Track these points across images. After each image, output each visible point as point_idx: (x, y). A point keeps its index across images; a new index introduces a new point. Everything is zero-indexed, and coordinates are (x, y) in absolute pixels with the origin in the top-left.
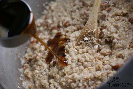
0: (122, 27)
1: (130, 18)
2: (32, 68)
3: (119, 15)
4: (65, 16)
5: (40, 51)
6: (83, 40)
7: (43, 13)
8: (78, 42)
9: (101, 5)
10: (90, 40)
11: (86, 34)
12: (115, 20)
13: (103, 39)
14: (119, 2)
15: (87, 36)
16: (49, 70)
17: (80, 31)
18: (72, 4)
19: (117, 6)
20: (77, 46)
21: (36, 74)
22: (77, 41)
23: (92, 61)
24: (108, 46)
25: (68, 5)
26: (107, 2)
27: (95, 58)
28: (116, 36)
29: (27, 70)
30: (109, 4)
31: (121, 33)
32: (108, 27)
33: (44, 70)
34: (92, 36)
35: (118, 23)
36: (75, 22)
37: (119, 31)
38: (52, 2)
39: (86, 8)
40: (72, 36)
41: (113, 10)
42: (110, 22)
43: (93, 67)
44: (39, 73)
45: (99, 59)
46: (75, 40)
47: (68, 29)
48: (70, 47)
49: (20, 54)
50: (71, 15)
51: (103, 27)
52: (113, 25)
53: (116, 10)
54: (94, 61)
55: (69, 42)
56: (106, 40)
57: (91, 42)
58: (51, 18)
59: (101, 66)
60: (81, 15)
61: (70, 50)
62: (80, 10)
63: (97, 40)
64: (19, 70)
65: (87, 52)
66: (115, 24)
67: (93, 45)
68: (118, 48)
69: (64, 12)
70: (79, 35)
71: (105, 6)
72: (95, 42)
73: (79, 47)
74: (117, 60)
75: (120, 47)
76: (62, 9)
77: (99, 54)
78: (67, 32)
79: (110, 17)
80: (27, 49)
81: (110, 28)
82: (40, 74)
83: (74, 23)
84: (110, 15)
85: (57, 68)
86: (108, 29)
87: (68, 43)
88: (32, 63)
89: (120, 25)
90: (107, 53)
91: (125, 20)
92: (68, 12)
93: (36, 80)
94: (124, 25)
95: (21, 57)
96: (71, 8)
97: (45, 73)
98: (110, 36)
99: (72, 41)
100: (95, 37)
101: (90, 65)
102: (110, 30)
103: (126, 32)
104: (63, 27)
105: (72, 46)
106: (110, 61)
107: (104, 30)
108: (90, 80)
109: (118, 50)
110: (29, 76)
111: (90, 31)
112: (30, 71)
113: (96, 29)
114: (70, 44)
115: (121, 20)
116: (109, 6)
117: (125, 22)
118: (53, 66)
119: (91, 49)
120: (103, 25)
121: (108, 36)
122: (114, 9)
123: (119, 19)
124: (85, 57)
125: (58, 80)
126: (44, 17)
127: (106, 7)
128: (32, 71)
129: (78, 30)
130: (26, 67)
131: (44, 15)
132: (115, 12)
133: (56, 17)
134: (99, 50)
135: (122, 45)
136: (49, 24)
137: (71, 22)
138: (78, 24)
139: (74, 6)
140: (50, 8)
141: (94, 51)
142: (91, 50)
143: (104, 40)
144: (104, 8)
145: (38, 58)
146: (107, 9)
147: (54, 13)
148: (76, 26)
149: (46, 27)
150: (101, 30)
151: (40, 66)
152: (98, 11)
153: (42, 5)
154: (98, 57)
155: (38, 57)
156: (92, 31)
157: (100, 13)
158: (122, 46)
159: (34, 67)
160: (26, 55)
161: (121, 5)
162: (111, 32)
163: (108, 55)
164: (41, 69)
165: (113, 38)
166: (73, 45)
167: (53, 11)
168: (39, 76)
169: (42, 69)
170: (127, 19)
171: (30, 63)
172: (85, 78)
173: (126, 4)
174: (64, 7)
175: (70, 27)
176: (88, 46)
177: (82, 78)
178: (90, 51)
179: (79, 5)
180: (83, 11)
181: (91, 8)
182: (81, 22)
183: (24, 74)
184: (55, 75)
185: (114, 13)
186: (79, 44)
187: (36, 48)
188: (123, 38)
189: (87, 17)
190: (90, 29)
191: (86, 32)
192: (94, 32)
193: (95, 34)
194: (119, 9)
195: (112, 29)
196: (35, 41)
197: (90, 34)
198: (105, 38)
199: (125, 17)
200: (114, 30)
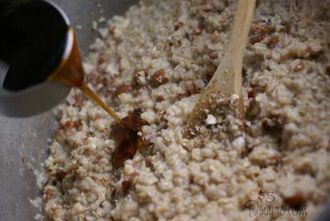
0: (308, 89)
2: (65, 197)
3: (300, 55)
4: (154, 57)
5: (87, 152)
6: (203, 123)
7: (92, 47)
8: (191, 130)
10: (221, 124)
11: (213, 106)
12: (290, 70)
13: (256, 121)
14: (299, 21)
15: (213, 112)
16: (113, 204)
17: (195, 97)
18: (171, 24)
19: (293, 30)
20: (186, 140)
21: (77, 213)
22: (188, 125)
23: (229, 181)
24: (271, 140)
26: (266, 20)
27: (237, 173)
28: (292, 113)
29: (52, 204)
30: (272, 26)
31: (307, 104)
32: (269, 89)
33: (98, 203)
34: (229, 114)
35: (298, 77)
36: (180, 72)
37: (299, 99)
38: (117, 18)
39: (208, 35)
40: (174, 111)
41: (283, 41)
42: (275, 74)
43: (232, 199)
44: (84, 212)
45: (249, 177)
46: (181, 122)
47: (160, 91)
48: (167, 143)
49: (33, 159)
50: (170, 55)
51: (256, 88)
52: (284, 84)
53: (290, 43)
54: (234, 181)
55: (166, 127)
56: (265, 124)
57: (225, 129)
58: (113, 60)
59: (255, 197)
60: (196, 54)
61: (168, 150)
62: (192, 41)
63: (241, 123)
64: (31, 201)
65: (215, 157)
66: (288, 81)
67: (232, 136)
68: (300, 146)
69: (150, 44)
70: (191, 110)
71: (260, 31)
72: (235, 131)
73: (192, 142)
74: (297, 181)
75: (304, 145)
76: (144, 36)
77: (246, 162)
78: (160, 99)
79: (275, 60)
80: (50, 144)
81: (275, 91)
82: (88, 215)
83: (176, 76)
84: (276, 56)
85: (134, 200)
86: (269, 95)
87: (162, 130)
88: (65, 182)
89: (304, 85)
90: (270, 159)
91: (318, 70)
92: (160, 44)
94: (313, 85)
95: (35, 165)
96: (170, 34)
97: (100, 212)
98: (277, 112)
99: (174, 125)
100: (235, 116)
101: (224, 193)
102: (277, 97)
103: (320, 102)
104: (146, 86)
105: (173, 140)
106: (279, 182)
107: (260, 97)
109: (297, 151)
111: (221, 100)
112: (60, 207)
113: (238, 94)
114: (168, 134)
115: (305, 71)
116: (273, 30)
117: (315, 77)
118: (122, 193)
119: (223, 147)
120: (258, 82)
121: (270, 112)
122: (287, 39)
123: (299, 67)
124: (209, 172)
126: (95, 56)
127: (263, 33)
128: (65, 206)
129: (189, 94)
130: (51, 195)
131: (94, 51)
132: (290, 47)
133: (128, 57)
134: (247, 151)
135: (311, 137)
136: (108, 77)
137: (169, 73)
138: (190, 79)
141: (234, 153)
142: (225, 150)
143: (260, 123)
144: (257, 34)
145: (81, 169)
146: (266, 39)
147: (121, 48)
148: (181, 83)
149: (100, 86)
150: (251, 95)
151: (86, 191)
153: (92, 25)
154: (245, 171)
155: (80, 167)
156: (229, 99)
157: (249, 48)
158: (310, 141)
159: (72, 195)
161: (303, 28)
162: (278, 101)
163: (271, 164)
164: (90, 200)
165: (286, 120)
166: (176, 136)
167: (118, 41)
169: (95, 201)
170: (320, 68)
171: (58, 183)
173: (318, 26)
175: (167, 86)
176: (215, 141)
178: (222, 154)
179: (191, 28)
180: (202, 42)
181: (223, 36)
182: (196, 73)
183: (43, 212)
184: (129, 217)
185: (285, 52)
186: (193, 133)
187: (74, 143)
188: (310, 119)
189: (212, 60)
190: (221, 93)
191: (210, 101)
192: (232, 102)
193: (235, 107)
194: (299, 39)
195: (282, 96)
196: (72, 124)
197: (223, 108)
198: (263, 117)
199: (316, 62)
200: (288, 97)
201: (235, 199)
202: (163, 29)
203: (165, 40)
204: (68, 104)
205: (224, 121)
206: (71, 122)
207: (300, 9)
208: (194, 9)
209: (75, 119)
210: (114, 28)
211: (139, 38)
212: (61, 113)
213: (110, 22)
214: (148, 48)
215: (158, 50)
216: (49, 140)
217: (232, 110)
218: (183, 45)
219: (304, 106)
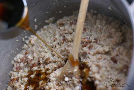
0: (104, 66)
1: (112, 56)
3: (100, 53)
4: (46, 53)
6: (64, 80)
7: (23, 48)
9: (82, 41)
10: (71, 81)
11: (67, 74)
12: (97, 58)
13: (84, 79)
14: (101, 38)
15: (67, 76)
17: (61, 69)
18: (52, 38)
19: (98, 42)
20: (57, 87)
22: (58, 81)
26: (89, 38)
28: (97, 76)
30: (90, 40)
31: (104, 73)
32: (89, 66)
34: (73, 77)
35: (100, 62)
36: (56, 58)
37: (100, 70)
38: (32, 36)
39: (67, 43)
40: (53, 75)
41: (95, 46)
42: (91, 60)
46: (56, 80)
47: (48, 67)
48: (50, 88)
52: (95, 64)
53: (97, 48)
55: (50, 81)
57: (72, 83)
58: (31, 53)
60: (62, 51)
62: (60, 46)
63: (78, 80)
66: (96, 63)
67: (75, 86)
69: (44, 47)
70: (59, 74)
72: (76, 83)
73: (60, 88)
76: (42, 43)
78: (48, 69)
79: (91, 55)
80: (7, 87)
81: (91, 67)
83: (54, 60)
84: (92, 53)
86: (88, 69)
87: (48, 83)
89: (102, 65)
91: (107, 59)
94: (106, 65)
96: (52, 43)
98: (92, 76)
99: (53, 81)
100: (76, 78)
102: (92, 70)
103: (108, 71)
104: (43, 64)
105: (52, 87)
107: (85, 70)
111: (70, 71)
113: (77, 69)
114: (51, 84)
115: (103, 59)
116: (91, 42)
117: (106, 62)
123: (101, 57)
126: (24, 51)
127: (87, 43)
129: (59, 67)
131: (24, 49)
133: (36, 52)
135: (104, 86)
136: (29, 60)
137: (52, 59)
138: (59, 61)
139: (54, 41)
140: (30, 42)
143: (86, 80)
144: (85, 43)
146: (88, 46)
147: (34, 48)
148: (56, 63)
149: (26, 64)
153: (22, 39)
156: (73, 71)
157: (82, 49)
161: (102, 41)
162: (92, 72)
165: (95, 79)
166: (53, 85)
167: (33, 45)
170: (108, 57)
173: (108, 40)
175: (50, 64)
176: (68, 87)
179: (60, 40)
180: (64, 46)
181: (72, 43)
185: (95, 51)
187: (16, 87)
188: (105, 79)
189: (68, 54)
191: (66, 72)
193: (75, 74)
194: (101, 45)
195: (94, 69)
196: (15, 79)
197: (71, 74)
199: (107, 55)
200: (96, 70)
202: (49, 41)
203: (50, 46)
204: (14, 71)
205: (72, 79)
206: (15, 78)
207: (101, 33)
208: (61, 33)
209: (16, 77)
210: (31, 40)
211: (40, 44)
212: (11, 74)
213: (29, 38)
214: (44, 48)
215: (47, 49)
216: (7, 85)
218: (57, 48)
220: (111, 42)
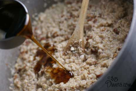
0: (107, 37)
1: (114, 28)
2: (21, 78)
3: (104, 25)
4: (54, 27)
5: (29, 62)
6: (70, 50)
9: (87, 16)
10: (76, 50)
11: (73, 44)
12: (100, 30)
13: (89, 49)
14: (105, 13)
15: (73, 46)
16: (38, 79)
17: (67, 41)
19: (102, 16)
20: (64, 56)
21: (25, 83)
22: (64, 51)
23: (78, 70)
24: (94, 56)
25: (56, 17)
26: (94, 13)
27: (81, 68)
28: (101, 46)
29: (17, 80)
30: (95, 15)
31: (106, 43)
32: (93, 37)
33: (32, 79)
34: (79, 46)
35: (103, 33)
36: (63, 32)
37: (103, 41)
39: (73, 19)
40: (60, 46)
41: (99, 20)
42: (95, 32)
43: (79, 77)
44: (28, 83)
45: (85, 69)
46: (62, 50)
47: (56, 39)
48: (57, 57)
49: (11, 65)
50: (59, 26)
51: (89, 37)
52: (99, 35)
54: (80, 70)
55: (57, 52)
56: (92, 50)
57: (77, 52)
59: (86, 75)
60: (69, 26)
61: (57, 60)
62: (67, 21)
63: (83, 50)
64: (9, 79)
65: (74, 62)
66: (100, 34)
67: (80, 54)
68: (103, 57)
69: (53, 23)
70: (66, 45)
72: (81, 52)
73: (66, 57)
74: (102, 69)
75: (105, 57)
76: (51, 20)
77: (85, 64)
78: (55, 42)
79: (95, 27)
80: (17, 59)
81: (95, 38)
83: (61, 34)
84: (96, 25)
85: (45, 77)
86: (93, 40)
88: (21, 72)
89: (105, 35)
90: (93, 62)
91: (110, 30)
92: (56, 23)
93: (25, 89)
94: (108, 36)
95: (11, 67)
96: (59, 19)
97: (33, 82)
98: (96, 46)
99: (60, 51)
100: (81, 47)
101: (76, 75)
102: (96, 40)
103: (111, 42)
104: (51, 38)
106: (95, 70)
107: (90, 41)
108: (75, 88)
109: (102, 59)
110: (19, 85)
111: (76, 42)
112: (19, 81)
113: (82, 39)
114: (57, 54)
115: (106, 31)
116: (95, 17)
117: (109, 33)
118: (41, 76)
119: (77, 58)
120: (89, 35)
121: (93, 46)
123: (104, 29)
124: (71, 67)
125: (46, 89)
127: (92, 18)
128: (21, 81)
129: (66, 40)
130: (16, 77)
131: (33, 26)
132: (101, 22)
134: (85, 60)
135: (107, 54)
136: (38, 35)
137: (59, 33)
138: (66, 35)
139: (62, 17)
140: (39, 19)
141: (80, 60)
144: (90, 18)
145: (27, 68)
146: (93, 20)
147: (43, 24)
148: (63, 36)
150: (87, 40)
151: (29, 75)
152: (83, 22)
154: (84, 67)
156: (78, 41)
158: (107, 55)
159: (24, 77)
160: (16, 65)
161: (106, 16)
162: (96, 42)
163: (93, 64)
164: (30, 78)
165: (99, 48)
166: (60, 55)
167: (42, 22)
168: (28, 86)
170: (111, 29)
171: (19, 73)
172: (71, 87)
173: (111, 15)
174: (53, 18)
175: (58, 38)
176: (74, 56)
177: (68, 87)
178: (76, 61)
179: (67, 16)
181: (78, 19)
182: (69, 33)
183: (14, 83)
184: (43, 84)
185: (99, 24)
186: (66, 54)
187: (25, 58)
188: (107, 48)
189: (74, 28)
190: (76, 39)
191: (72, 42)
192: (80, 42)
193: (81, 44)
194: (104, 20)
195: (97, 40)
197: (77, 44)
198: (91, 47)
199: (110, 27)
200: (100, 40)
201: (80, 76)
205: (77, 49)
206: (24, 51)
207: (105, 9)
209: (26, 50)
212: (21, 48)
217: (80, 45)
218: (64, 23)
219: (105, 43)
220: (114, 16)
